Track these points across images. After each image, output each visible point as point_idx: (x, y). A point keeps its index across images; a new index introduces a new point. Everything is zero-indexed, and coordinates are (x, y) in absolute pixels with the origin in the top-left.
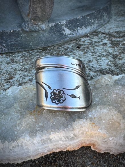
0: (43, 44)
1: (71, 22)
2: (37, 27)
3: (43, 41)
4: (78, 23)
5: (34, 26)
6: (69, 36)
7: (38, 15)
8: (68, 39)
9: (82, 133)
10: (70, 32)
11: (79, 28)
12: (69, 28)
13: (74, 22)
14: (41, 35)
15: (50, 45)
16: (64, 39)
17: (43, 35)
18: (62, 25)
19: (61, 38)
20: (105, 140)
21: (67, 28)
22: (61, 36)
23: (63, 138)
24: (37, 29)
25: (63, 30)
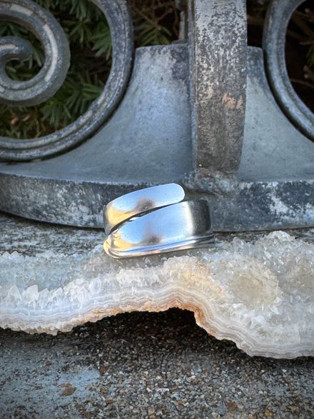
0: (221, 225)
1: (289, 187)
2: (212, 183)
3: (223, 218)
4: (308, 195)
5: (205, 179)
6: (282, 217)
7: (210, 152)
8: (280, 223)
9: (175, 276)
10: (287, 208)
11: (308, 206)
12: (284, 200)
13: (298, 189)
14: (220, 204)
15: (238, 228)
16: (270, 221)
17: (224, 203)
18: (269, 191)
19: (263, 218)
20: (223, 306)
21: (278, 199)
22: (265, 214)
23: (139, 281)
24: (211, 187)
25: (271, 201)
